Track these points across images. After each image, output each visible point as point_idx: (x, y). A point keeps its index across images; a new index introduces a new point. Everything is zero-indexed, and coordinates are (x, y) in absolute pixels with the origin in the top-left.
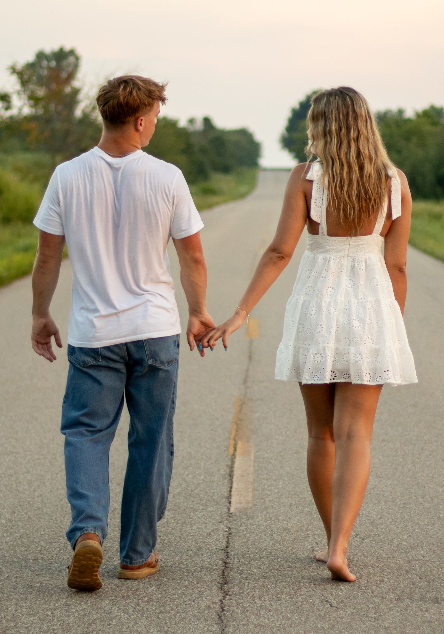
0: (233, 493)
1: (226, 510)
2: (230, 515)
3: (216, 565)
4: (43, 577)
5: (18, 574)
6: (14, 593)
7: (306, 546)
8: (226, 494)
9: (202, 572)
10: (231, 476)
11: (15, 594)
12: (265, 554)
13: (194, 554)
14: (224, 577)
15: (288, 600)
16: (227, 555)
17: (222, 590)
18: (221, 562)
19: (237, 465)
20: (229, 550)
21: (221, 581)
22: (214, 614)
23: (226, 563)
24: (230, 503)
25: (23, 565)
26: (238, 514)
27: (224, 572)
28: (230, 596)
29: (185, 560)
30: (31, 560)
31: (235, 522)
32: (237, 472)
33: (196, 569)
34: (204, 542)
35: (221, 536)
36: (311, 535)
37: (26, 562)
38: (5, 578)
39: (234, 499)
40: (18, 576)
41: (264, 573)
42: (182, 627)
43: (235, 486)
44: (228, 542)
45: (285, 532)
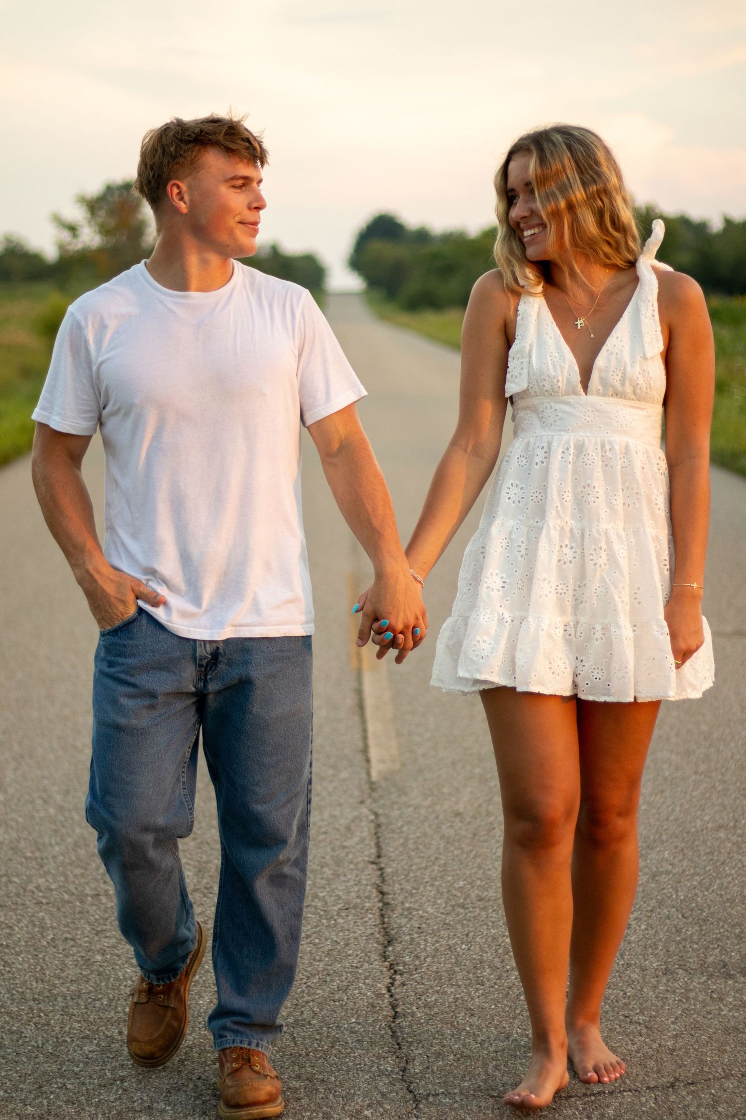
0: (371, 742)
1: (364, 775)
2: (373, 787)
3: (368, 897)
4: (106, 937)
5: (69, 933)
6: (61, 981)
7: (494, 850)
8: (360, 744)
9: (350, 918)
10: (361, 706)
11: (63, 983)
12: (439, 871)
13: (332, 874)
14: (385, 926)
15: (495, 984)
16: (382, 875)
17: (385, 961)
18: (374, 890)
19: (367, 688)
20: (383, 861)
21: (381, 939)
22: (383, 1025)
23: (382, 893)
24: (368, 761)
25: (78, 909)
26: (383, 784)
27: (382, 916)
28: (400, 974)
29: (320, 888)
30: (89, 898)
31: (382, 802)
32: (370, 702)
33: (340, 909)
34: (344, 847)
35: (365, 830)
36: (496, 826)
37: (82, 902)
38: (48, 943)
39: (373, 753)
40: (69, 936)
41: (444, 916)
42: (335, 1064)
43: (371, 727)
44: (378, 845)
45: (458, 820)
